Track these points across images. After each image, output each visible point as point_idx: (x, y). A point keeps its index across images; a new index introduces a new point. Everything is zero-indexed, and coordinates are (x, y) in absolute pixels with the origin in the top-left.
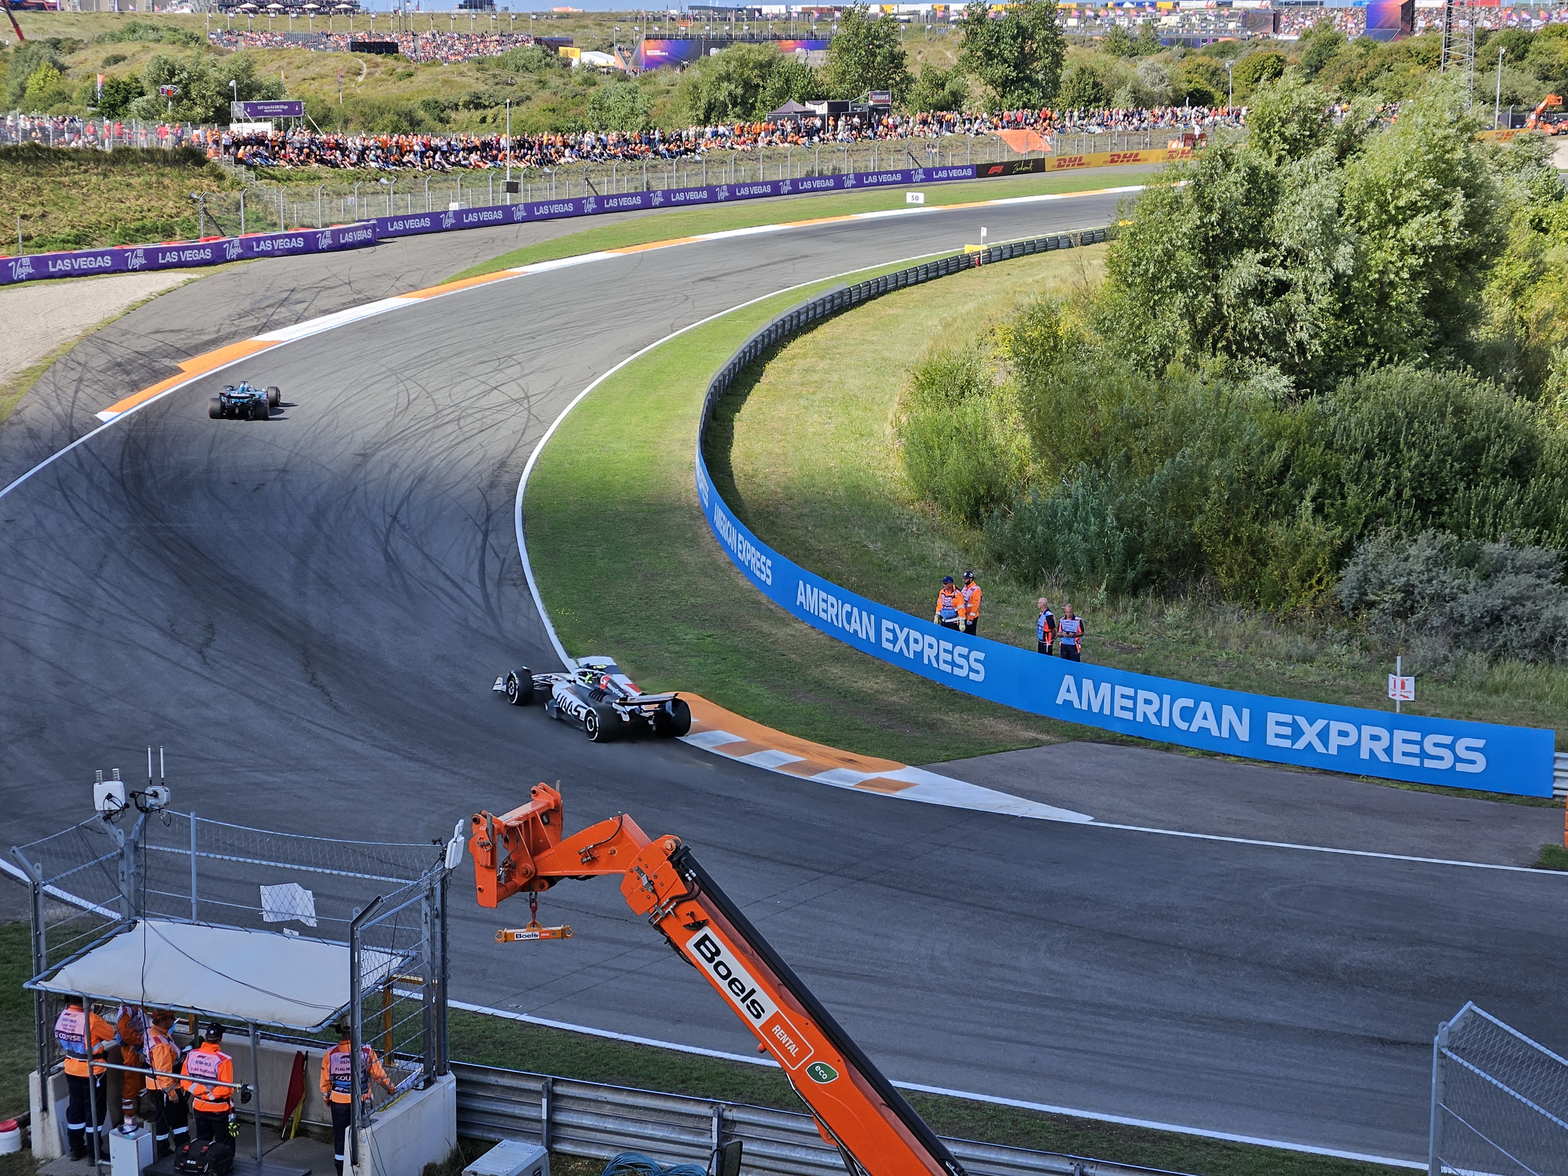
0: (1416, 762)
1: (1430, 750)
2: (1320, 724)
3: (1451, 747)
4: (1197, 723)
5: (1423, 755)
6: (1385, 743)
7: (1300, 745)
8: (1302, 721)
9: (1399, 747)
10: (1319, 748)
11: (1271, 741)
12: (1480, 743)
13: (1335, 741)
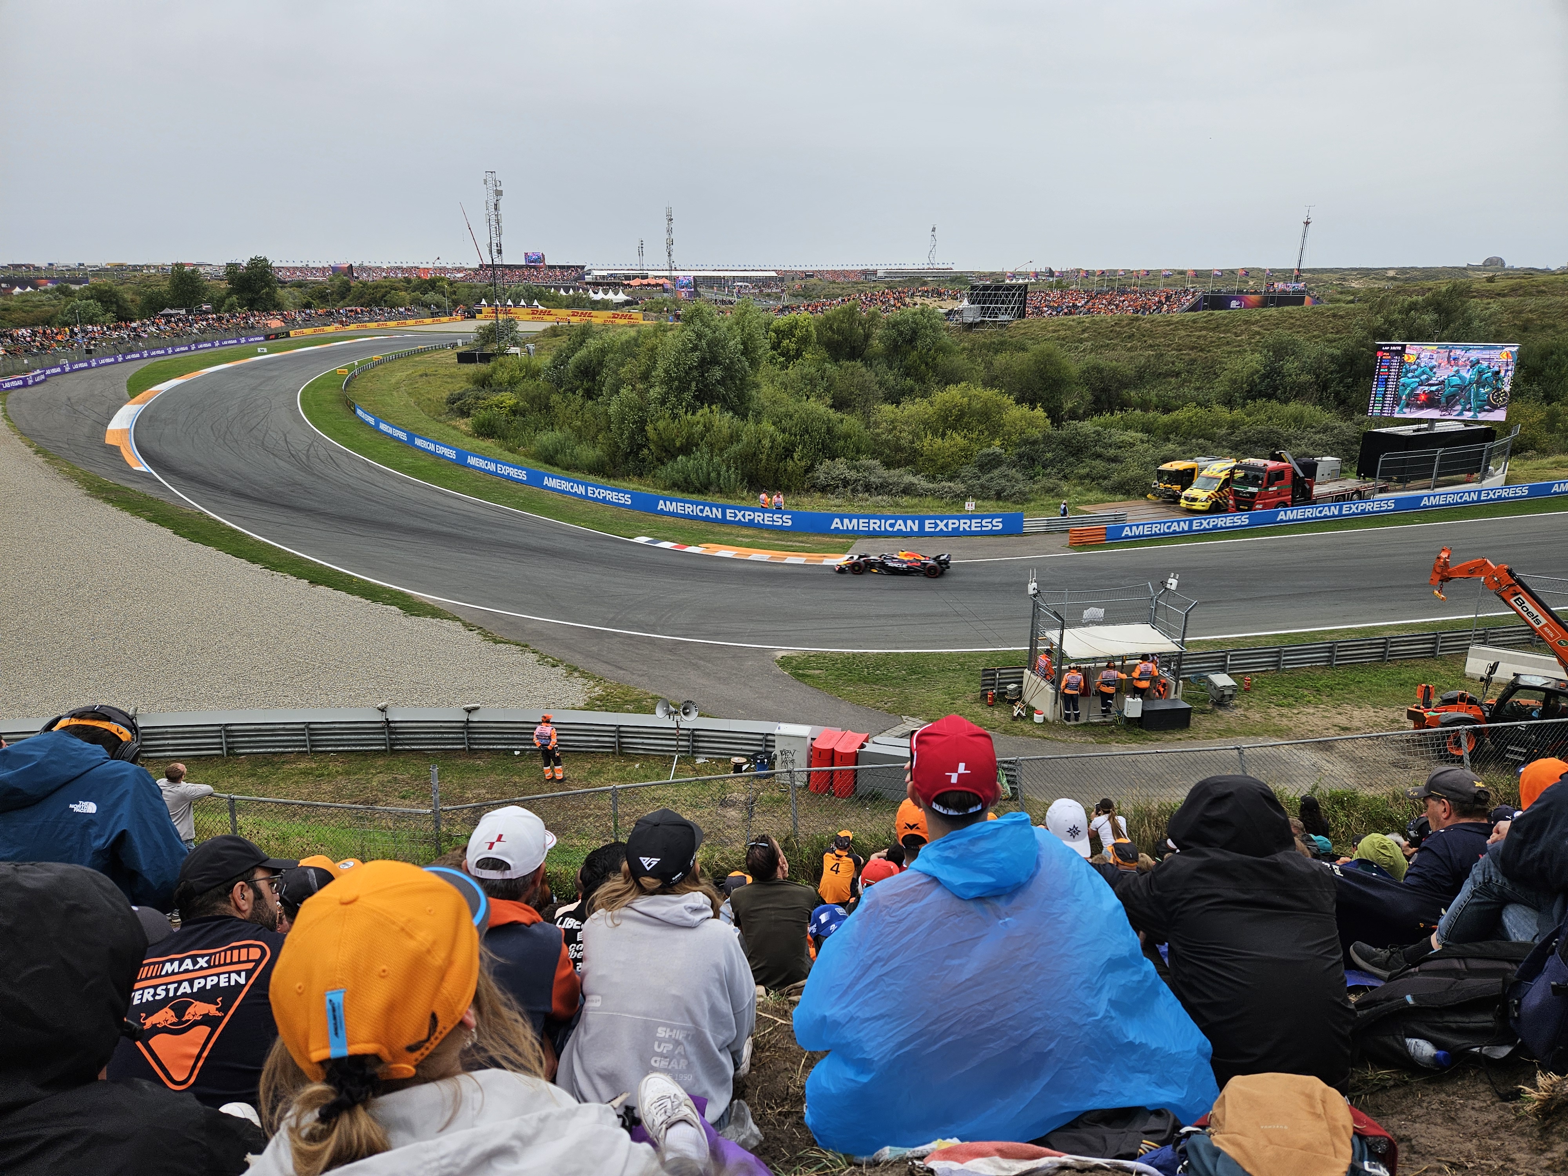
0: (979, 529)
1: (984, 524)
2: (945, 521)
3: (991, 522)
4: (897, 528)
5: (982, 526)
6: (969, 524)
7: (938, 529)
8: (938, 521)
9: (973, 525)
10: (945, 529)
11: (927, 529)
12: (1000, 520)
13: (950, 526)
